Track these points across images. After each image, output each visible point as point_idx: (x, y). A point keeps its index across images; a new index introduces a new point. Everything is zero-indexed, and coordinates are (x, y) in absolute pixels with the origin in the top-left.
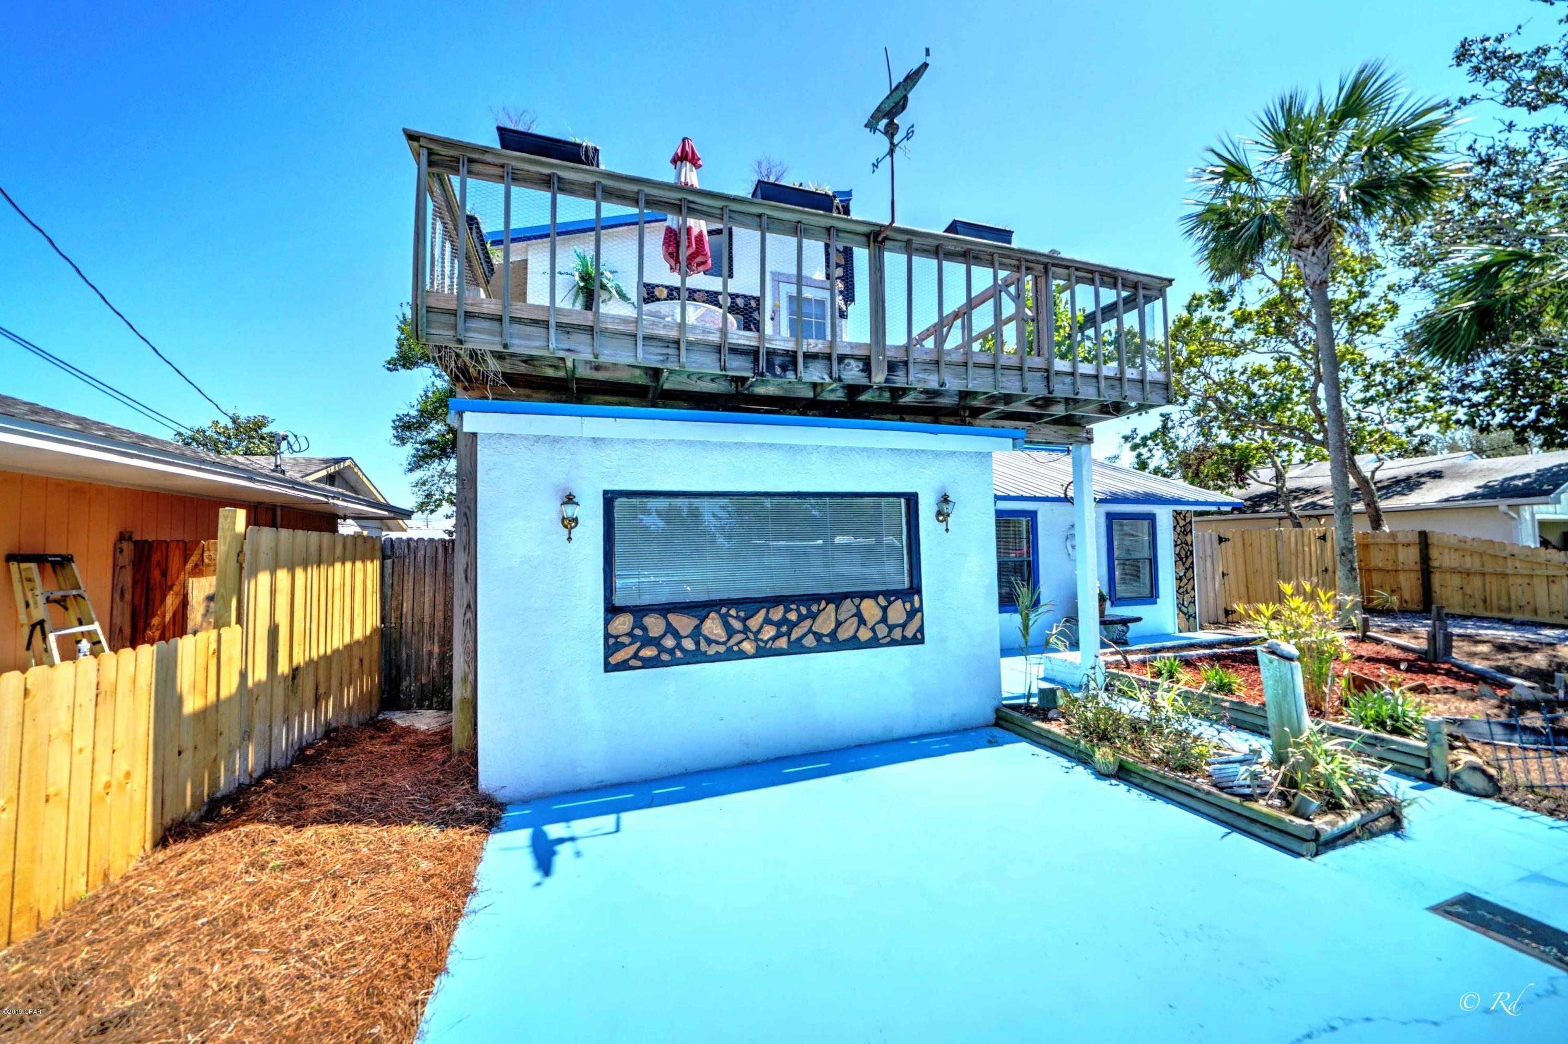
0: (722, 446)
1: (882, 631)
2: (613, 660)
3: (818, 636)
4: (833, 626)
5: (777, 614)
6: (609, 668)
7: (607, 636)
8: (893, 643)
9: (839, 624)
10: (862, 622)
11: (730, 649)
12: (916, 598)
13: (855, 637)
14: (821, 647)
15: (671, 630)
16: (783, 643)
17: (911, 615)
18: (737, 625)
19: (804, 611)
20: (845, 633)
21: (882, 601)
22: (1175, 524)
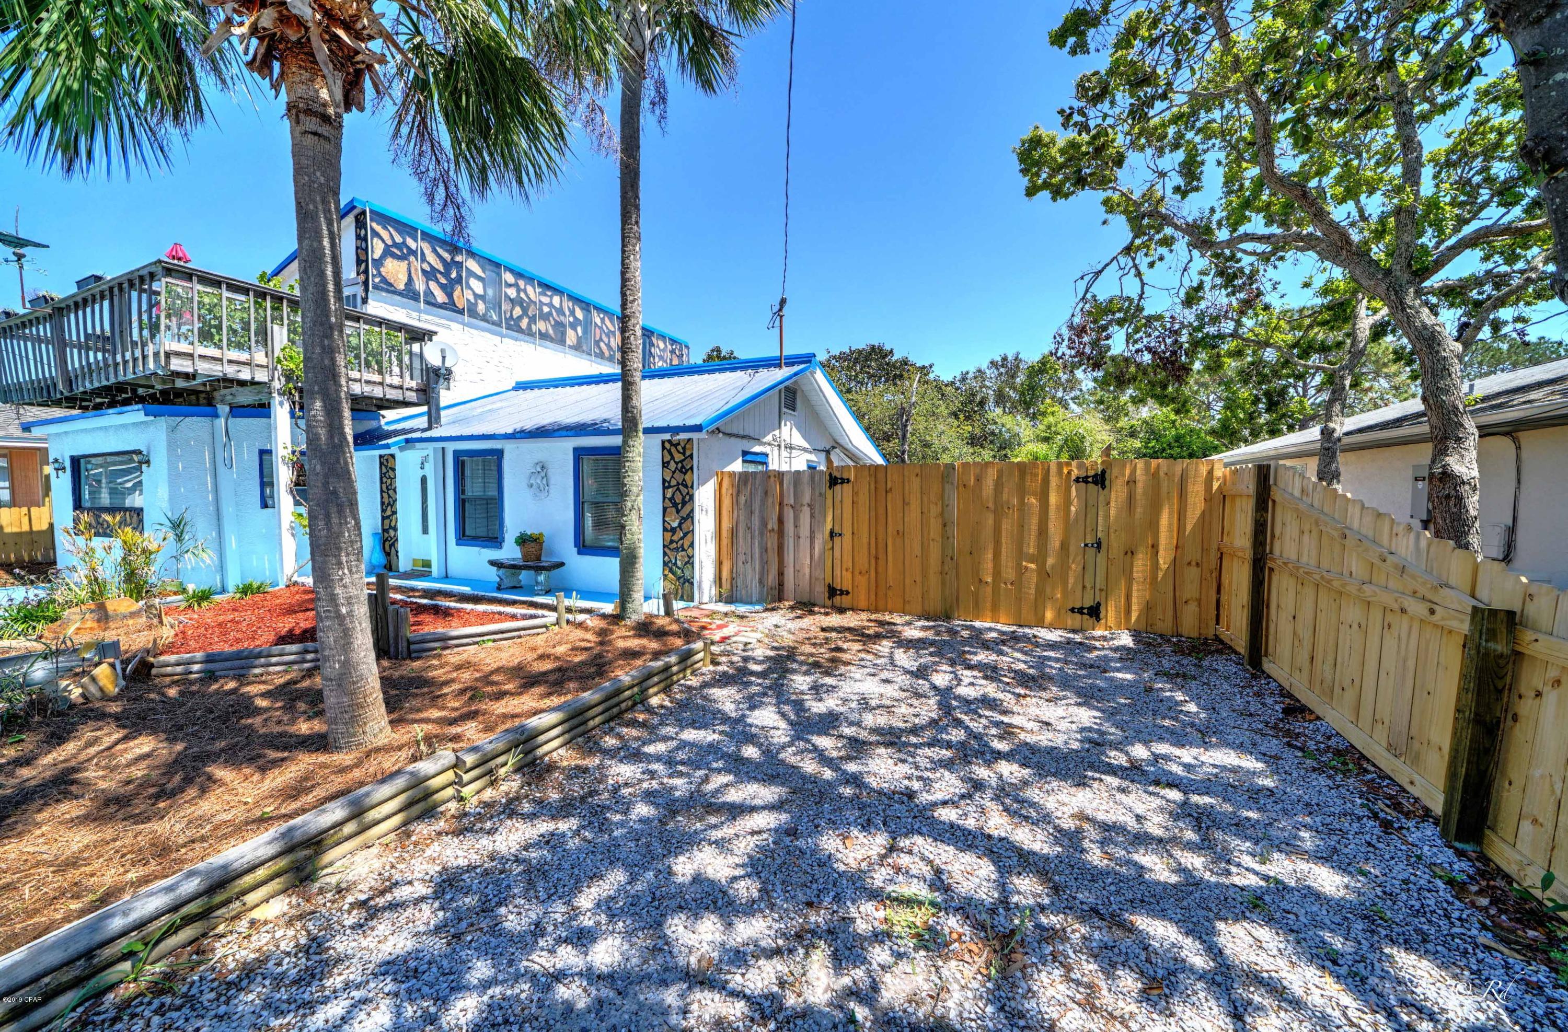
12: (141, 513)
17: (139, 523)
22: (667, 458)
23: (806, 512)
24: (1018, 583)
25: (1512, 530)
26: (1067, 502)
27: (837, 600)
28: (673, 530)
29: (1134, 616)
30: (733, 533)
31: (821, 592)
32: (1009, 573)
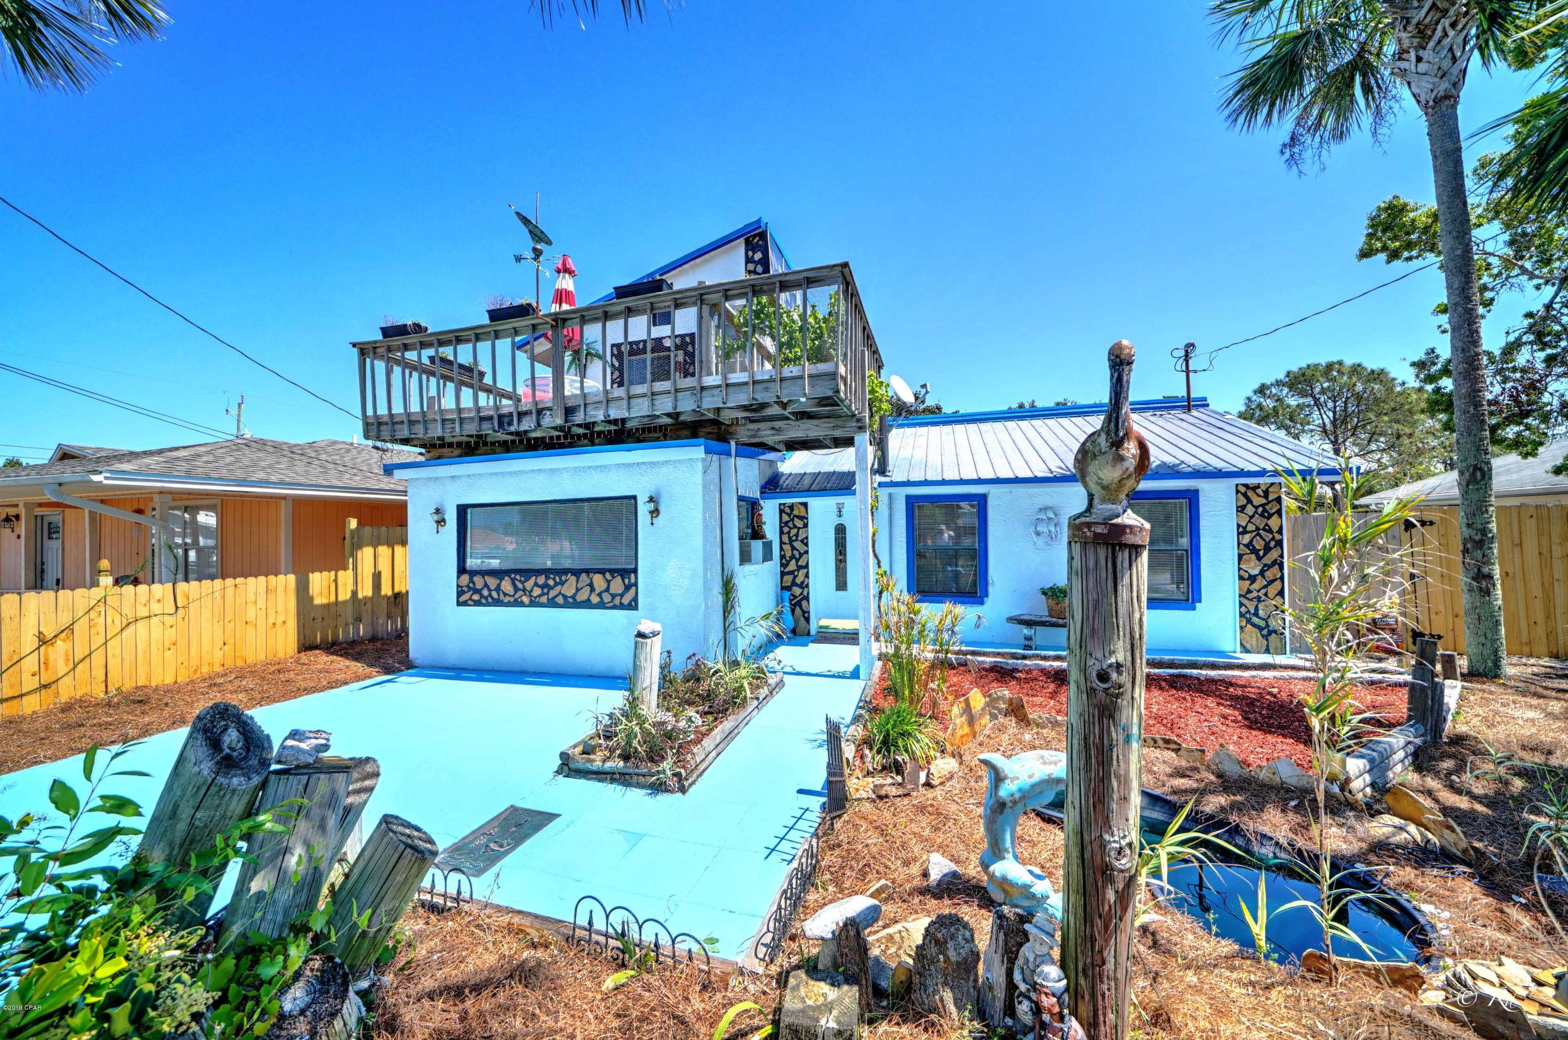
0: (512, 474)
1: (607, 598)
2: (461, 599)
3: (565, 597)
4: (574, 591)
5: (541, 580)
6: (459, 604)
7: (458, 586)
8: (614, 607)
9: (578, 590)
10: (593, 590)
11: (516, 600)
12: (633, 575)
13: (589, 600)
14: (566, 605)
15: (486, 585)
16: (544, 599)
17: (627, 588)
18: (520, 586)
19: (558, 579)
20: (582, 596)
21: (608, 576)
22: (1243, 502)
28: (1252, 579)
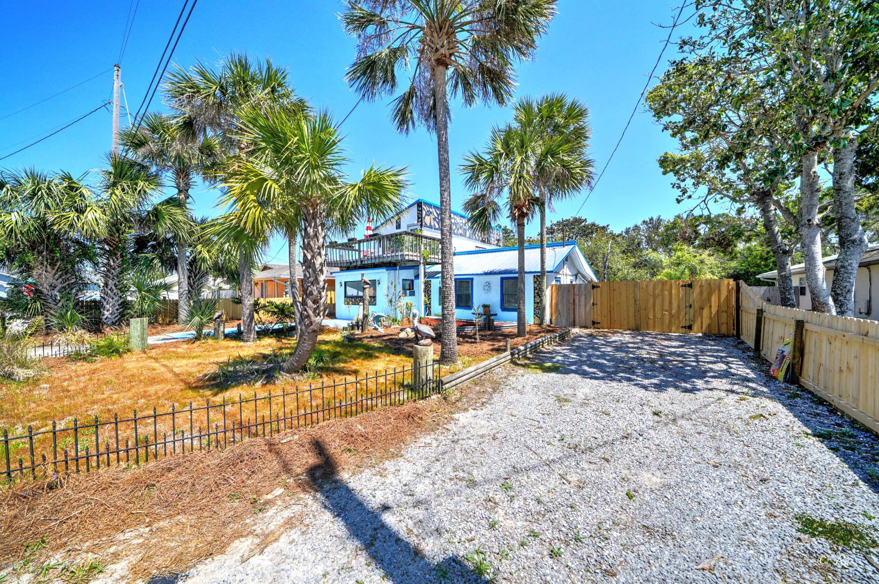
6: (345, 304)
7: (345, 300)
15: (350, 300)
22: (536, 280)
23: (583, 298)
24: (662, 319)
25: (870, 301)
26: (679, 293)
27: (596, 325)
28: (538, 303)
29: (704, 328)
30: (557, 304)
31: (590, 323)
32: (659, 315)
